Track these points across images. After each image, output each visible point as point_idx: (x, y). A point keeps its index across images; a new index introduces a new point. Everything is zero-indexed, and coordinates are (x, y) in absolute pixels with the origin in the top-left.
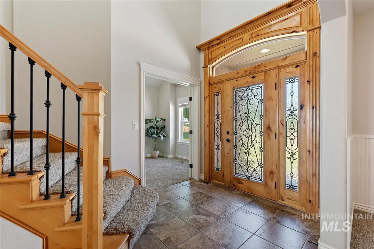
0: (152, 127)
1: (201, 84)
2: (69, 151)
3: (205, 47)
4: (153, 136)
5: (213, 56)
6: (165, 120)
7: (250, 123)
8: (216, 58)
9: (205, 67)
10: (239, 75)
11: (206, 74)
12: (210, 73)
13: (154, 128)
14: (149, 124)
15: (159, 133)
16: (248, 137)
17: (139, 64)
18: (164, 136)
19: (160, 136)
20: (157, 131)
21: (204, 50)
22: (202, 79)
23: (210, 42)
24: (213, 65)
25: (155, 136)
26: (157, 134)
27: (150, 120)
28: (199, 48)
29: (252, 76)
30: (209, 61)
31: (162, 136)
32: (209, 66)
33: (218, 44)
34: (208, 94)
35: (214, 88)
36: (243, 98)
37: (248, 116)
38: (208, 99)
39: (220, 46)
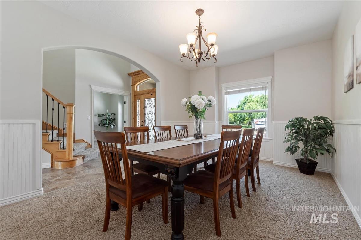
0: (105, 119)
1: (130, 95)
2: (55, 129)
3: (132, 75)
4: (105, 125)
5: (136, 81)
6: (115, 114)
7: (151, 117)
8: (137, 82)
9: (132, 85)
10: (147, 92)
11: (133, 89)
12: (135, 89)
13: (106, 120)
14: (102, 117)
15: (111, 123)
16: (150, 123)
17: (91, 86)
18: (114, 125)
19: (111, 126)
20: (109, 122)
21: (132, 76)
22: (131, 91)
23: (134, 73)
24: (136, 85)
25: (107, 125)
26: (108, 124)
27: (103, 114)
28: (129, 75)
29: (151, 94)
30: (134, 83)
31: (112, 126)
32: (134, 85)
33: (138, 75)
34: (134, 101)
35: (137, 97)
36: (148, 104)
37: (150, 113)
38: (134, 103)
39: (139, 76)
